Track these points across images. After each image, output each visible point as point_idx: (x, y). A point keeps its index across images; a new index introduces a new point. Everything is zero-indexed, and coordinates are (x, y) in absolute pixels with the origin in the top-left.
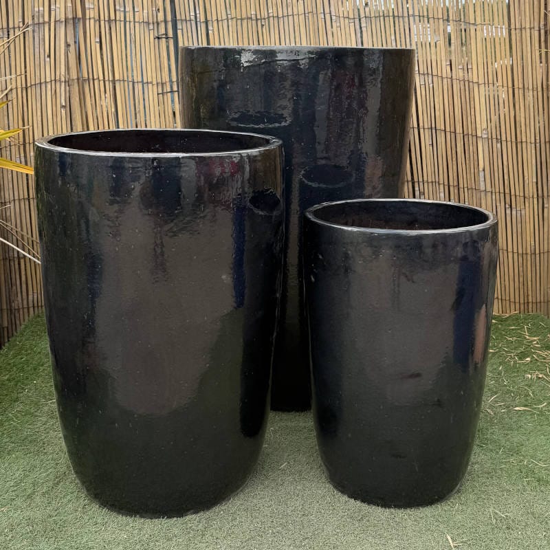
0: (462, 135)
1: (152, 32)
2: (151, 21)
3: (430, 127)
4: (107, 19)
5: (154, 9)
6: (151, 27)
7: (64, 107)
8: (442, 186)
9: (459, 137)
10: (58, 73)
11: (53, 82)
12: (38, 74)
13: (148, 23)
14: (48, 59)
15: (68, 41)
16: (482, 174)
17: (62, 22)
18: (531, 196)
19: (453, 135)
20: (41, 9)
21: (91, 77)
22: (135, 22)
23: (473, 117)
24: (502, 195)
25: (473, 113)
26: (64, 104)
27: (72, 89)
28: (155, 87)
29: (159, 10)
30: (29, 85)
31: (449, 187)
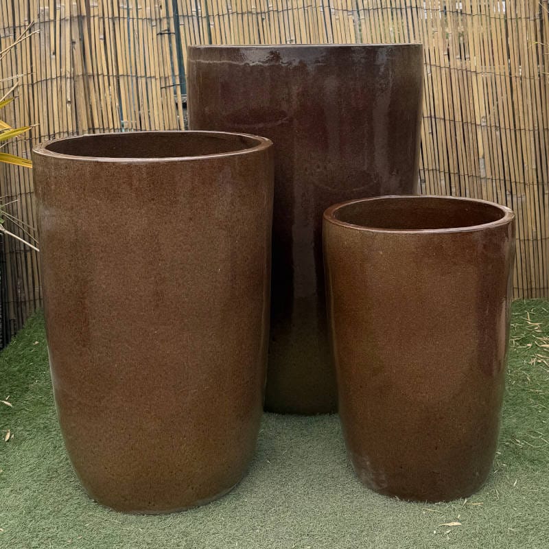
0: (461, 123)
1: (154, 28)
2: (154, 17)
3: (429, 115)
4: (110, 16)
5: (157, 6)
6: (154, 23)
7: (70, 102)
8: (442, 174)
9: (459, 125)
10: (63, 70)
11: (59, 79)
12: (44, 70)
13: (151, 20)
14: (54, 56)
15: (73, 38)
16: (481, 161)
17: (67, 20)
18: (531, 182)
19: (452, 123)
20: (47, 7)
21: (95, 72)
22: (138, 19)
23: (472, 106)
24: (502, 182)
25: (471, 102)
26: (69, 100)
27: (77, 85)
28: (158, 81)
29: (161, 6)
30: (35, 81)
31: (449, 174)
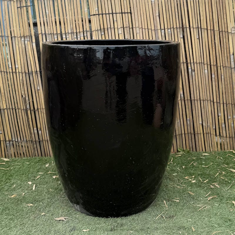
0: (218, 32)
3: (197, 27)
8: (206, 66)
9: (217, 33)
16: (232, 57)
19: (212, 32)
23: (225, 20)
25: (225, 17)
28: (15, 3)
31: (211, 66)
